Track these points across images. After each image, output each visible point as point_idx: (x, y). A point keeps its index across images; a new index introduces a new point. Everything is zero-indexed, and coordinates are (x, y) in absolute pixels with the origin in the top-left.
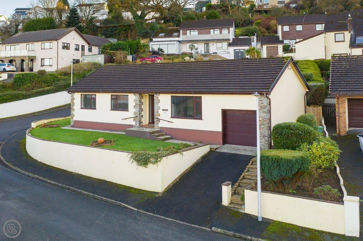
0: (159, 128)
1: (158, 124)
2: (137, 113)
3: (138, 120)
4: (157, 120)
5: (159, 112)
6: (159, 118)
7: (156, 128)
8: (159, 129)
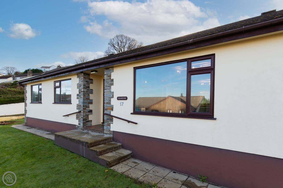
0: (110, 134)
1: (109, 125)
2: (80, 106)
3: (82, 118)
4: (108, 117)
5: (112, 104)
6: (112, 113)
7: (106, 132)
8: (111, 136)
